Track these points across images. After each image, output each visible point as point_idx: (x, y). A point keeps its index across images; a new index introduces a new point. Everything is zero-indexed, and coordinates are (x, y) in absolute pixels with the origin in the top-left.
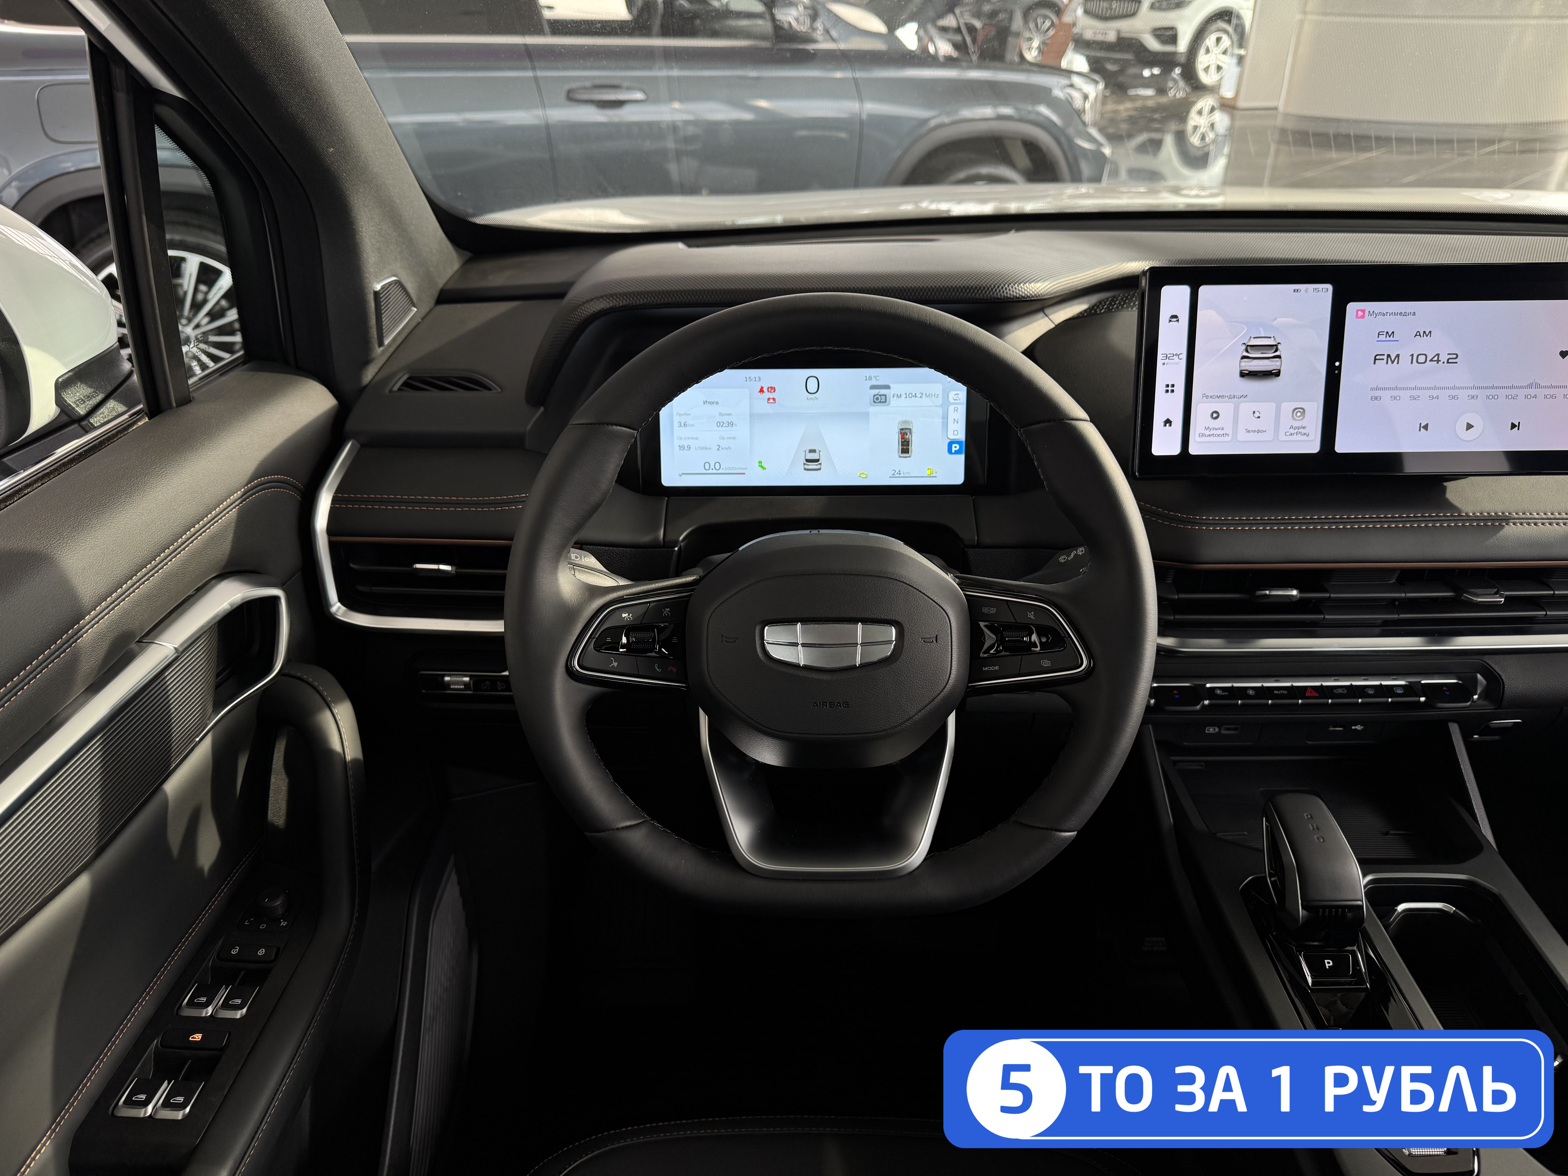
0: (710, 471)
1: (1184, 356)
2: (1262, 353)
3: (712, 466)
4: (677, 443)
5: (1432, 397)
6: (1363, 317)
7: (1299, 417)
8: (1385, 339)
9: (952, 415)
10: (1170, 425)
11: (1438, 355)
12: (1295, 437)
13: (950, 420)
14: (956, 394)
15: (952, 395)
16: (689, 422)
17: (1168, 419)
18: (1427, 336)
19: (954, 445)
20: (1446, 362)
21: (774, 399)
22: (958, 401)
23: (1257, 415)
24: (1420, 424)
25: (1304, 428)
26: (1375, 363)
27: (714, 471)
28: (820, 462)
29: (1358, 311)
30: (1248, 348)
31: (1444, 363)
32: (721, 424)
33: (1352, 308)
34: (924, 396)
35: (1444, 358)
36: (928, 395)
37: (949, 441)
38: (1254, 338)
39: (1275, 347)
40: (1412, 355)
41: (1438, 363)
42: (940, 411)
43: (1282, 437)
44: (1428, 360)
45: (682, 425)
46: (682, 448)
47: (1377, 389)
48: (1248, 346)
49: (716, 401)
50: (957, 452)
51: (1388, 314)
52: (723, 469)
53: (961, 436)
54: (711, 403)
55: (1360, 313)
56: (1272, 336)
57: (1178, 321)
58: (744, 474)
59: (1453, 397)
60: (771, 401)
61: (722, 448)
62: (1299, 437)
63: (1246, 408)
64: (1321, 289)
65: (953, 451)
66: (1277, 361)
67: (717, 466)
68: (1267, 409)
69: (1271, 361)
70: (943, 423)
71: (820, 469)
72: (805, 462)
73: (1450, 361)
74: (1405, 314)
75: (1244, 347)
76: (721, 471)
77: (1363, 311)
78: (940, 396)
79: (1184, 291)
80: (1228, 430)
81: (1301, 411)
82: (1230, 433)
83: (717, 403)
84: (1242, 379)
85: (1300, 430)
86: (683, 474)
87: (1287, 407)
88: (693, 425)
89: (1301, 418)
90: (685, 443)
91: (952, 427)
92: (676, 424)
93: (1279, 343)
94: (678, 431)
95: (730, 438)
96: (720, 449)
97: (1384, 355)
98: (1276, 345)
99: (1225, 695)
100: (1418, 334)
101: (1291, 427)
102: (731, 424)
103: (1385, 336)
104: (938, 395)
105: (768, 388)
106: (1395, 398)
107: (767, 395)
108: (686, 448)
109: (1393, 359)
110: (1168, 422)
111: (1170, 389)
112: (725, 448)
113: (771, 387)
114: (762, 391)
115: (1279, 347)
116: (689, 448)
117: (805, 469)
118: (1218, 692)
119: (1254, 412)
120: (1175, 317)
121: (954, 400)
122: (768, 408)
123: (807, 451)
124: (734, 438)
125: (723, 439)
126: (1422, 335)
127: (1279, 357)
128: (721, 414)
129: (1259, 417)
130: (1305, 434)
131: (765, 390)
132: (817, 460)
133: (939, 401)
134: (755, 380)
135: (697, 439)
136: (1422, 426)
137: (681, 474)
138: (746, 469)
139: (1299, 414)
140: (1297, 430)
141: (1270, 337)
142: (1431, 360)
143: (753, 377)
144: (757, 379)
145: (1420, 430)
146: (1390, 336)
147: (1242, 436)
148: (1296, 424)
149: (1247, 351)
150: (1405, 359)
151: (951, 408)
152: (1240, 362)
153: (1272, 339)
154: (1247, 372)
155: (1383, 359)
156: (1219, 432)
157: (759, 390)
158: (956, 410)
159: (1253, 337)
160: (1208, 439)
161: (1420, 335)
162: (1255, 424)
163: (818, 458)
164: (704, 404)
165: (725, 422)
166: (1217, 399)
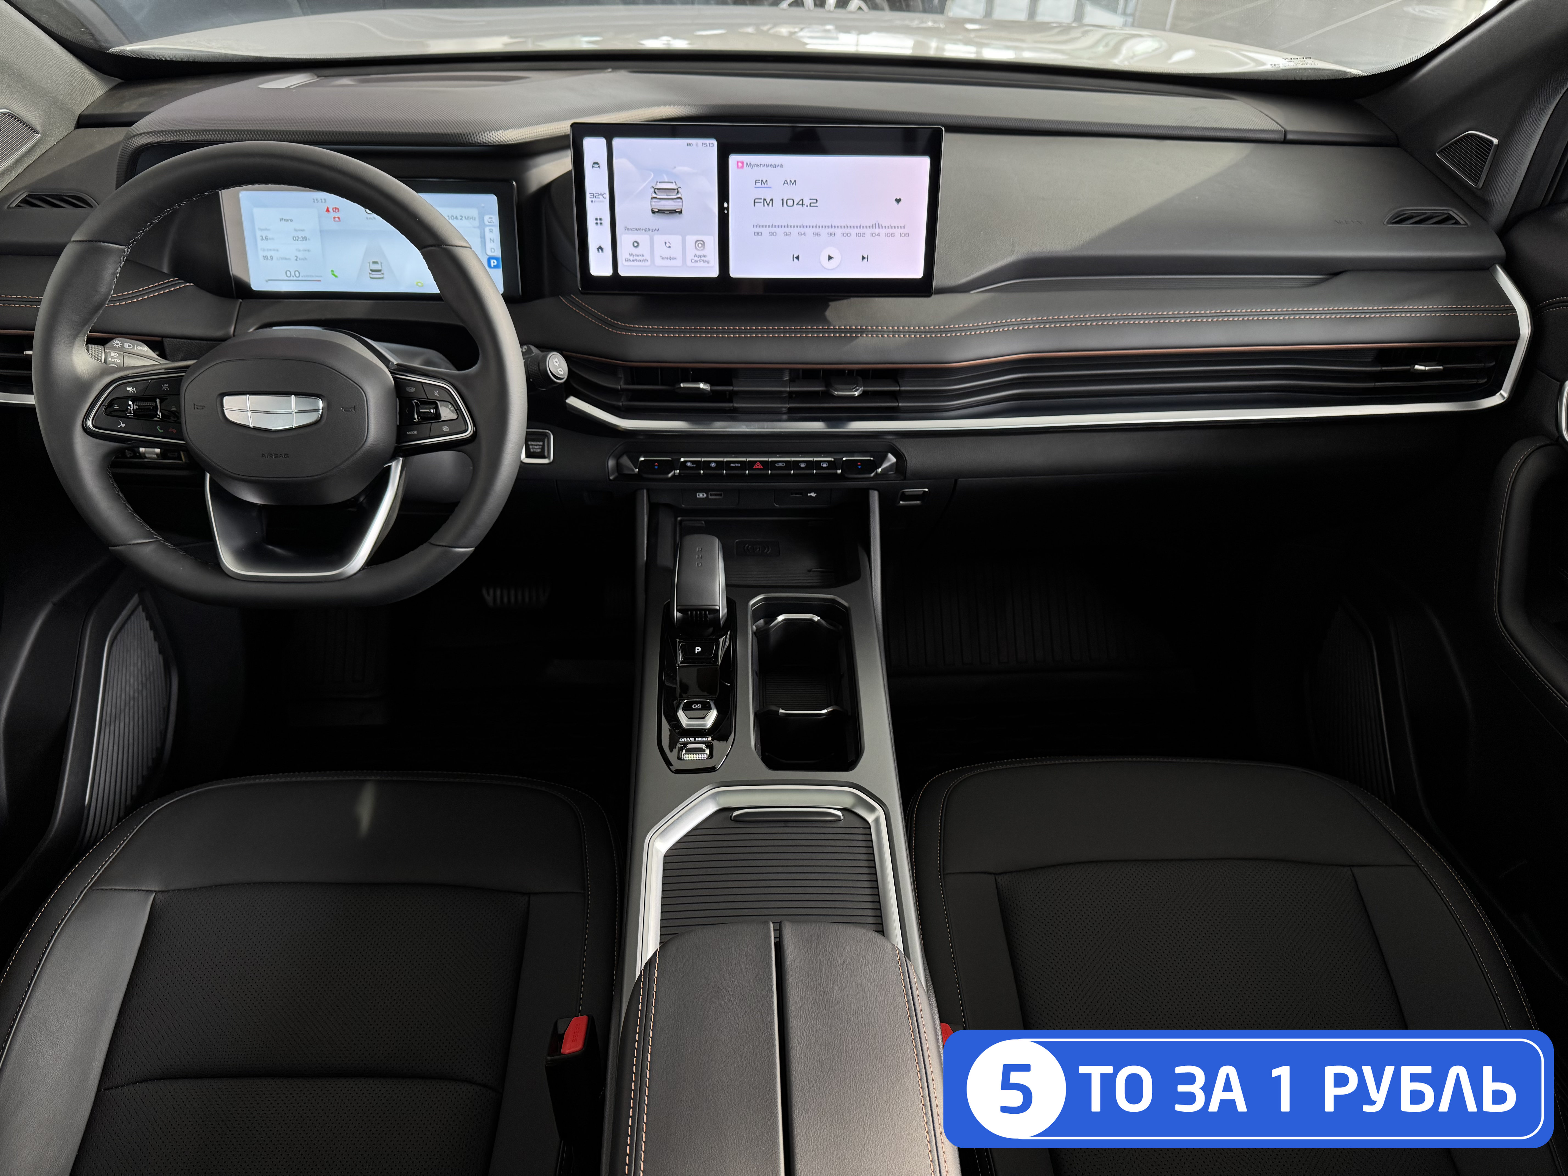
0: (292, 278)
1: (607, 196)
2: (667, 195)
3: (293, 274)
4: (261, 254)
5: (800, 234)
6: (742, 167)
7: (701, 247)
8: (761, 186)
9: (488, 235)
10: (602, 251)
11: (802, 200)
12: (698, 264)
13: (488, 241)
14: (490, 218)
15: (486, 218)
16: (270, 236)
17: (600, 246)
18: (793, 184)
19: (492, 261)
20: (809, 206)
21: (339, 218)
22: (492, 224)
23: (668, 245)
24: (793, 255)
25: (705, 256)
26: (755, 206)
27: (295, 278)
28: (382, 272)
29: (738, 162)
30: (656, 190)
31: (807, 206)
32: (297, 238)
33: (734, 159)
34: (464, 218)
35: (807, 202)
36: (467, 217)
37: (488, 257)
38: (660, 182)
39: (676, 191)
40: (783, 200)
41: (803, 206)
42: (478, 232)
43: (689, 263)
44: (795, 203)
45: (264, 238)
46: (266, 258)
47: (758, 226)
48: (655, 189)
49: (291, 218)
50: (495, 267)
51: (762, 166)
52: (302, 277)
53: (498, 253)
54: (287, 220)
55: (740, 164)
56: (674, 182)
57: (599, 167)
58: (320, 281)
59: (817, 234)
60: (337, 219)
61: (300, 259)
62: (702, 264)
63: (659, 239)
64: (708, 144)
65: (492, 266)
66: (679, 202)
67: (297, 273)
68: (675, 240)
69: (675, 202)
70: (481, 241)
71: (382, 278)
72: (370, 272)
73: (812, 205)
74: (775, 166)
75: (653, 190)
76: (300, 278)
77: (742, 163)
78: (477, 219)
79: (601, 142)
80: (647, 256)
81: (702, 243)
82: (649, 258)
83: (291, 220)
84: (653, 215)
85: (702, 258)
86: (269, 280)
87: (691, 239)
88: (273, 239)
89: (702, 248)
90: (269, 254)
91: (489, 245)
92: (259, 238)
93: (679, 187)
94: (261, 244)
95: (305, 250)
96: (298, 259)
97: (761, 199)
98: (677, 189)
99: (693, 467)
100: (785, 182)
101: (695, 256)
102: (305, 239)
103: (760, 183)
104: (475, 218)
105: (333, 209)
106: (772, 234)
107: (332, 214)
108: (269, 258)
109: (768, 203)
110: (600, 248)
111: (599, 222)
112: (303, 259)
113: (336, 208)
114: (328, 210)
115: (680, 190)
116: (272, 258)
117: (371, 278)
118: (689, 464)
119: (665, 243)
120: (595, 163)
121: (489, 222)
122: (334, 226)
123: (371, 263)
124: (309, 251)
125: (300, 251)
126: (789, 184)
127: (680, 198)
128: (296, 230)
129: (670, 247)
130: (706, 261)
131: (331, 210)
132: (379, 271)
133: (477, 223)
134: (322, 202)
135: (278, 250)
136: (795, 256)
137: (267, 279)
138: (321, 276)
139: (700, 245)
140: (699, 258)
141: (672, 183)
142: (798, 204)
143: (319, 199)
144: (323, 201)
145: (793, 260)
146: (764, 184)
147: (658, 262)
148: (698, 253)
149: (655, 192)
150: (777, 202)
151: (487, 230)
152: (651, 202)
153: (674, 183)
154: (657, 210)
155: (761, 202)
156: (640, 258)
157: (326, 210)
158: (491, 231)
159: (658, 181)
160: (633, 263)
161: (787, 184)
162: (667, 253)
163: (380, 269)
164: (281, 221)
165: (300, 237)
166: (636, 231)
